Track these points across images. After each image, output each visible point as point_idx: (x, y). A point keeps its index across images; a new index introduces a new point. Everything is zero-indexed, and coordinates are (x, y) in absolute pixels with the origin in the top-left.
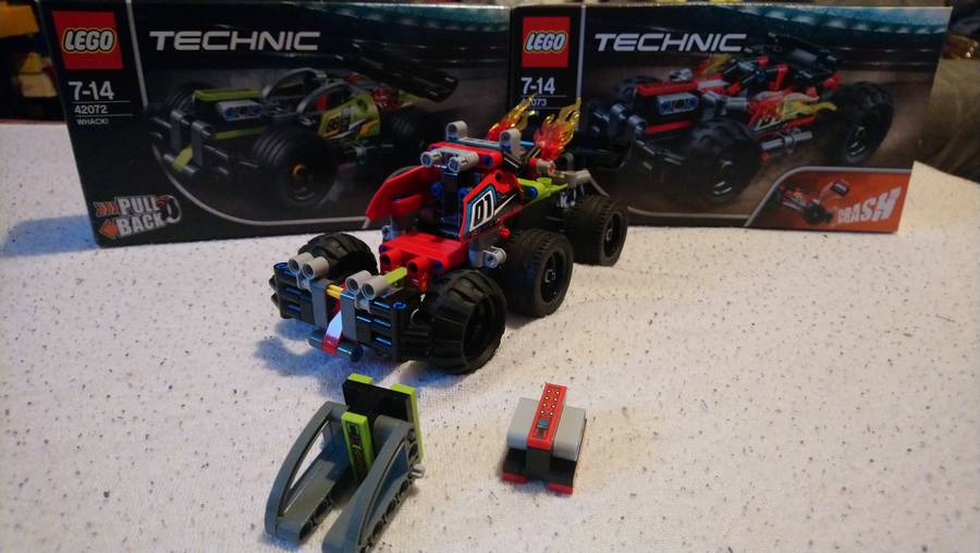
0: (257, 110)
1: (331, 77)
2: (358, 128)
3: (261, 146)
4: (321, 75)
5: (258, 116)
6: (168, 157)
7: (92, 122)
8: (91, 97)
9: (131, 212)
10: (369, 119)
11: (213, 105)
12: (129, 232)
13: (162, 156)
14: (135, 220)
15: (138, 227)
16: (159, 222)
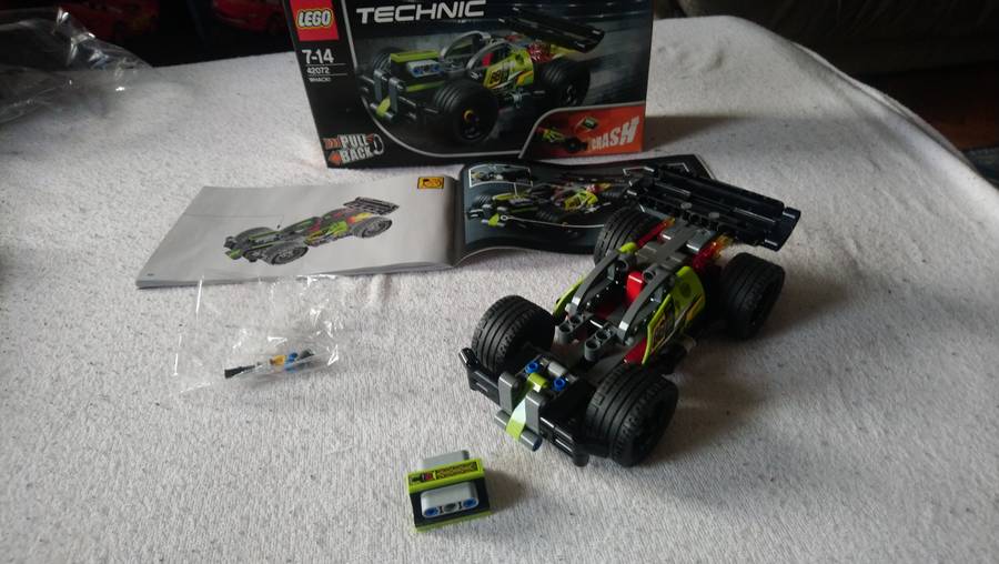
0: (437, 67)
1: (494, 37)
2: (516, 79)
3: (440, 96)
4: (486, 36)
5: (437, 73)
6: (373, 105)
7: (320, 80)
8: (317, 62)
9: (349, 146)
10: (525, 71)
11: (403, 65)
12: (348, 160)
13: (369, 104)
14: (353, 151)
15: (354, 157)
16: (369, 154)
